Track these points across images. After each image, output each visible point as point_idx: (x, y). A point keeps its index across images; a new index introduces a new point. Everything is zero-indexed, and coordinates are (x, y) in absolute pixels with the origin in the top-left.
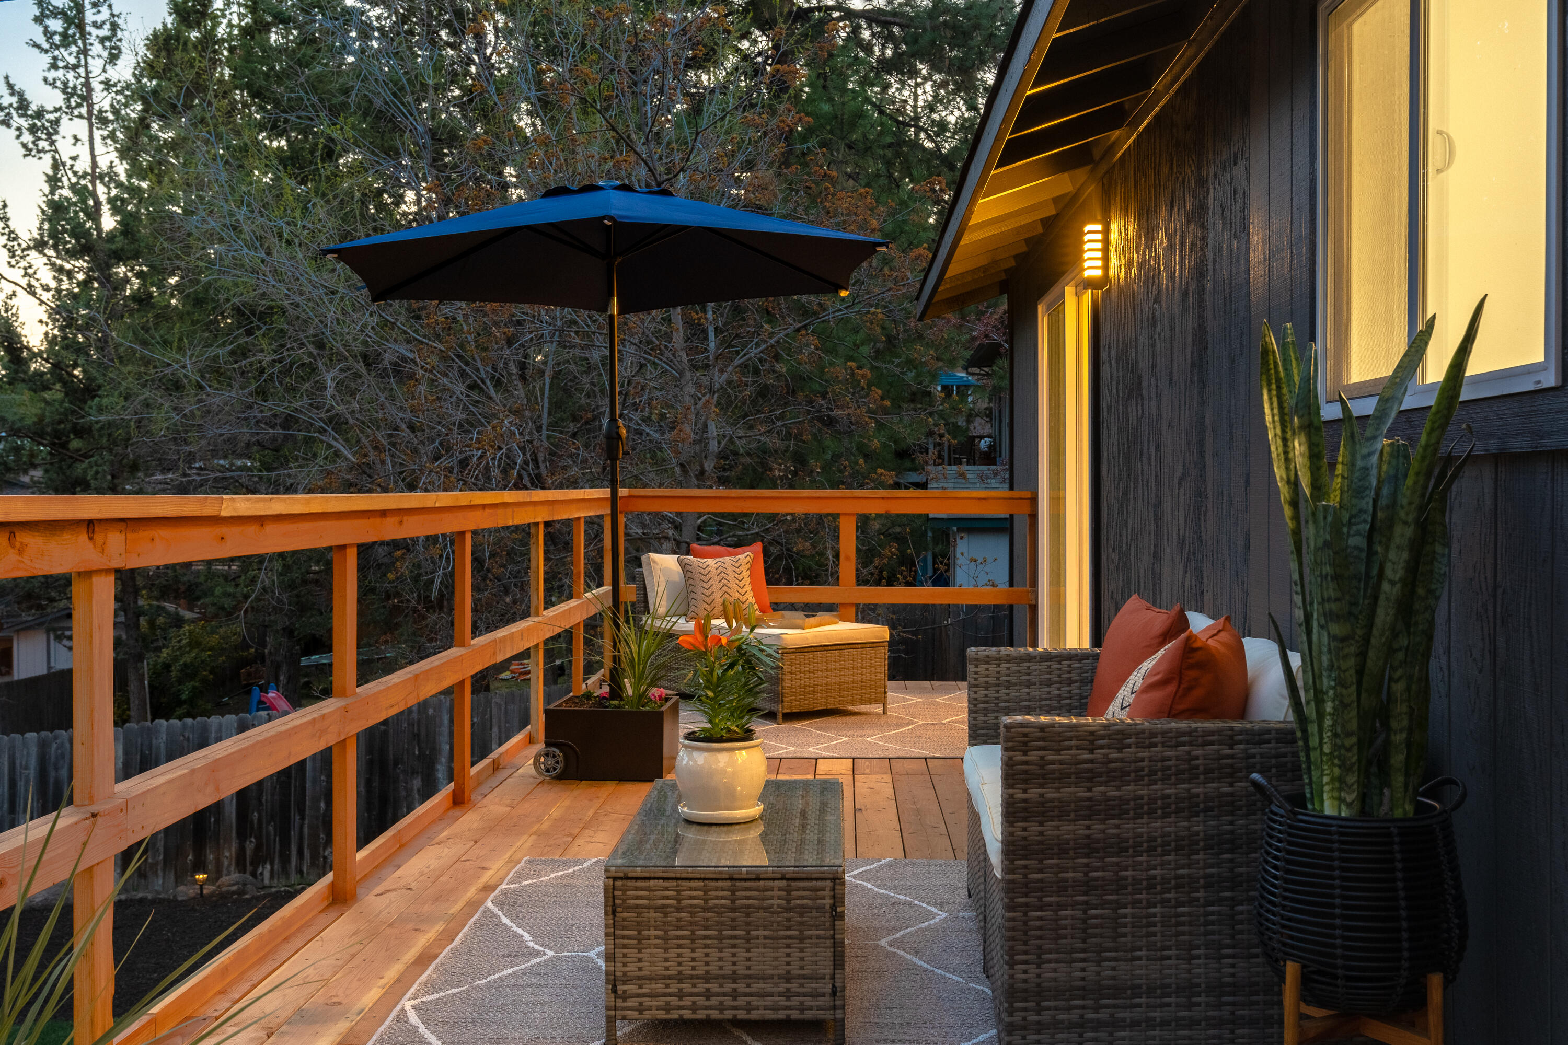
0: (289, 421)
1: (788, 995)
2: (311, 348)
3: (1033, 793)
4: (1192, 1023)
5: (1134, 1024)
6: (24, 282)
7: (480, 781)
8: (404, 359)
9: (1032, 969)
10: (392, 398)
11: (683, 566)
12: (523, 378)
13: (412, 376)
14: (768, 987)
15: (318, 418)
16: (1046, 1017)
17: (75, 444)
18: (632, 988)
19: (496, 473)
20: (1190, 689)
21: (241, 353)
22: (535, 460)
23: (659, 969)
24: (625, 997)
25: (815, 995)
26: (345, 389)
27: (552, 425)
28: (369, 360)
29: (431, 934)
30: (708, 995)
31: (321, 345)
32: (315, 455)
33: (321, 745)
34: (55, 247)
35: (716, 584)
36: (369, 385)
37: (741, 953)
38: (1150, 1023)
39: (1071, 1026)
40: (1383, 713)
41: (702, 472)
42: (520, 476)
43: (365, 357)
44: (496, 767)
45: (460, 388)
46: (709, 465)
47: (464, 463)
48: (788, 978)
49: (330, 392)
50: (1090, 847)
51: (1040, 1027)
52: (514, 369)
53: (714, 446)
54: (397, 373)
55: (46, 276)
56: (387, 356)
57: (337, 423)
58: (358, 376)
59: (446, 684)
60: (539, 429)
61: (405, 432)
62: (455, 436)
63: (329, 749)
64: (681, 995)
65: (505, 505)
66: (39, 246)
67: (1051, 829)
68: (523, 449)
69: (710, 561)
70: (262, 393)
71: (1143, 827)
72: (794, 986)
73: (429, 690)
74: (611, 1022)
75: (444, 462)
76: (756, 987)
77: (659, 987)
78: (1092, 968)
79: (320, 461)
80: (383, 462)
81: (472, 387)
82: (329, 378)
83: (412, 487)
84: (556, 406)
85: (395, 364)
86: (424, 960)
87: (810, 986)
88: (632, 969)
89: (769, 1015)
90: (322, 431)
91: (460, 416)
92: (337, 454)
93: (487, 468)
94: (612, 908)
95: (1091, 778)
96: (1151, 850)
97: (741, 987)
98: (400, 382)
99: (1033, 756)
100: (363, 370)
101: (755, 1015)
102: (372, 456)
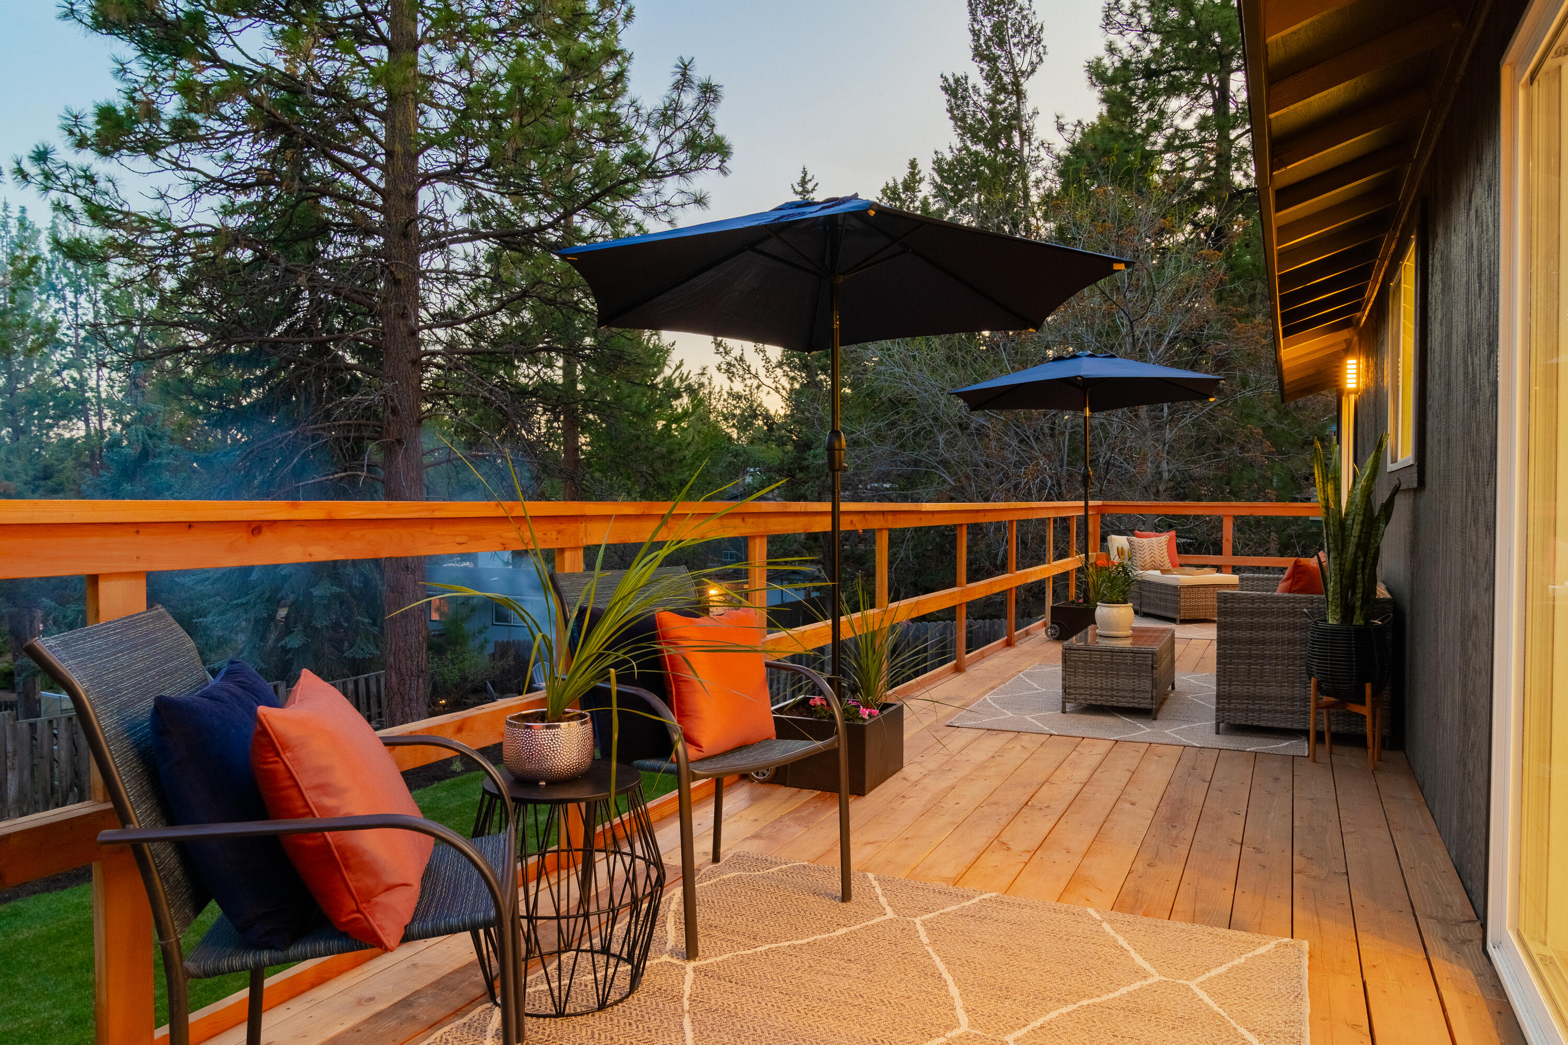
0: (916, 463)
1: (1134, 698)
2: (931, 422)
3: (1229, 620)
4: (1293, 713)
5: (1269, 711)
6: (773, 386)
7: (1019, 638)
8: (983, 426)
9: (1227, 688)
10: (975, 448)
11: (1130, 542)
12: (1052, 436)
13: (987, 436)
14: (1125, 694)
15: (933, 461)
16: (1232, 706)
17: (799, 475)
18: (1072, 691)
19: (1034, 491)
20: (1298, 582)
21: (892, 425)
22: (1059, 484)
23: (1082, 684)
24: (1069, 694)
25: (1145, 699)
26: (949, 443)
27: (1069, 464)
28: (963, 427)
29: (997, 682)
30: (1102, 696)
31: (936, 419)
32: (932, 482)
33: (952, 604)
34: (789, 366)
35: (1147, 550)
36: (963, 441)
37: (1115, 680)
38: (1276, 711)
39: (1242, 710)
40: (1353, 586)
41: (1158, 491)
42: (1049, 493)
43: (960, 425)
44: (1027, 633)
45: (1015, 443)
46: (1162, 488)
47: (1016, 487)
48: (1134, 691)
49: (941, 445)
50: (1251, 642)
51: (1230, 710)
52: (1047, 430)
53: (1166, 476)
54: (978, 435)
55: (785, 382)
56: (973, 425)
57: (945, 463)
58: (956, 436)
59: (1003, 588)
60: (1061, 466)
61: (983, 468)
62: (1013, 470)
63: (954, 607)
64: (1091, 695)
65: (1032, 509)
66: (780, 365)
67: (1235, 634)
68: (1051, 478)
69: (1145, 540)
70: (902, 446)
71: (1275, 634)
72: (1136, 695)
73: (997, 589)
74: (1064, 703)
75: (1005, 485)
76: (1121, 694)
77: (1082, 691)
78: (1252, 688)
79: (935, 484)
80: (970, 486)
81: (1022, 441)
82: (941, 439)
83: (987, 500)
84: (1073, 450)
85: (977, 429)
86: (992, 688)
87: (1142, 695)
88: (1072, 684)
89: (1126, 705)
90: (937, 468)
91: (1015, 458)
92: (944, 481)
93: (1029, 489)
94: (1065, 661)
95: (1252, 614)
96: (1277, 643)
97: (1114, 693)
98: (981, 440)
99: (1228, 605)
100: (959, 433)
101: (1120, 705)
102: (965, 482)
